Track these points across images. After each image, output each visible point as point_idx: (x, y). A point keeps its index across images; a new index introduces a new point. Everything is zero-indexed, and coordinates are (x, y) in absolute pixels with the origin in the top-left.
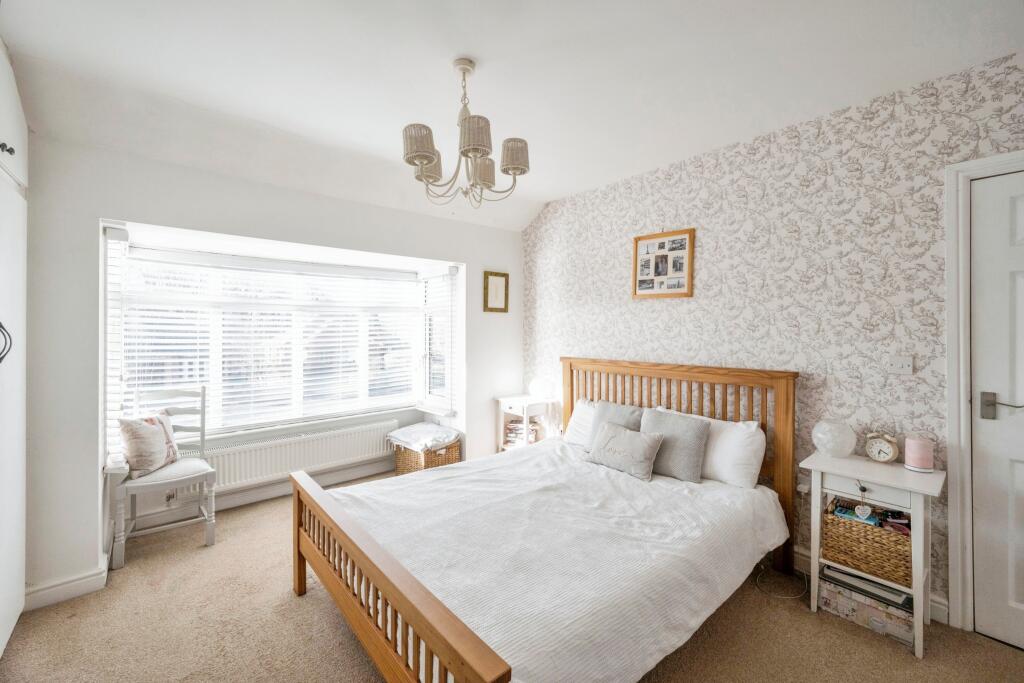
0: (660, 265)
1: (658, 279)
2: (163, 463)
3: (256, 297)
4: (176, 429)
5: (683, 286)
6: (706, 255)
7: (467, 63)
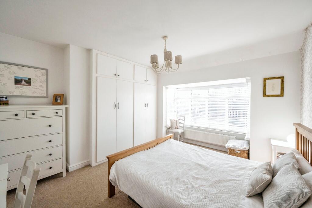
2: (175, 128)
3: (215, 95)
4: (180, 123)
7: (165, 37)
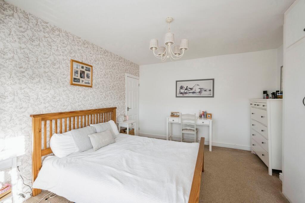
0: (82, 74)
1: (81, 79)
5: (90, 84)
6: (95, 75)
